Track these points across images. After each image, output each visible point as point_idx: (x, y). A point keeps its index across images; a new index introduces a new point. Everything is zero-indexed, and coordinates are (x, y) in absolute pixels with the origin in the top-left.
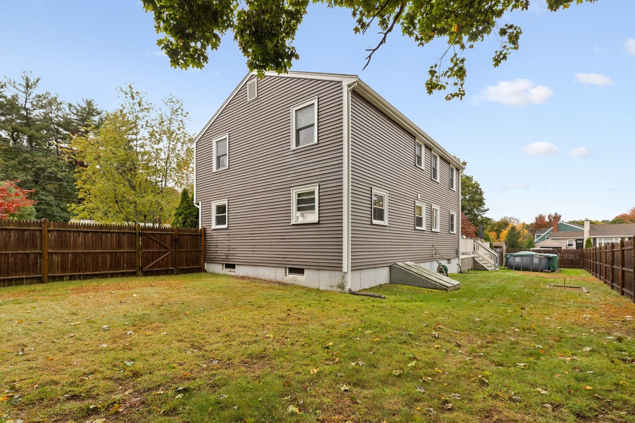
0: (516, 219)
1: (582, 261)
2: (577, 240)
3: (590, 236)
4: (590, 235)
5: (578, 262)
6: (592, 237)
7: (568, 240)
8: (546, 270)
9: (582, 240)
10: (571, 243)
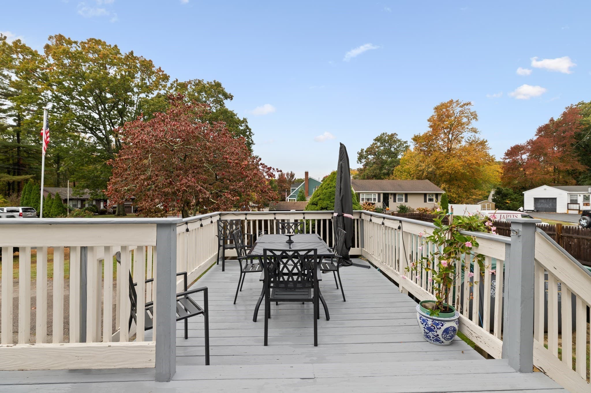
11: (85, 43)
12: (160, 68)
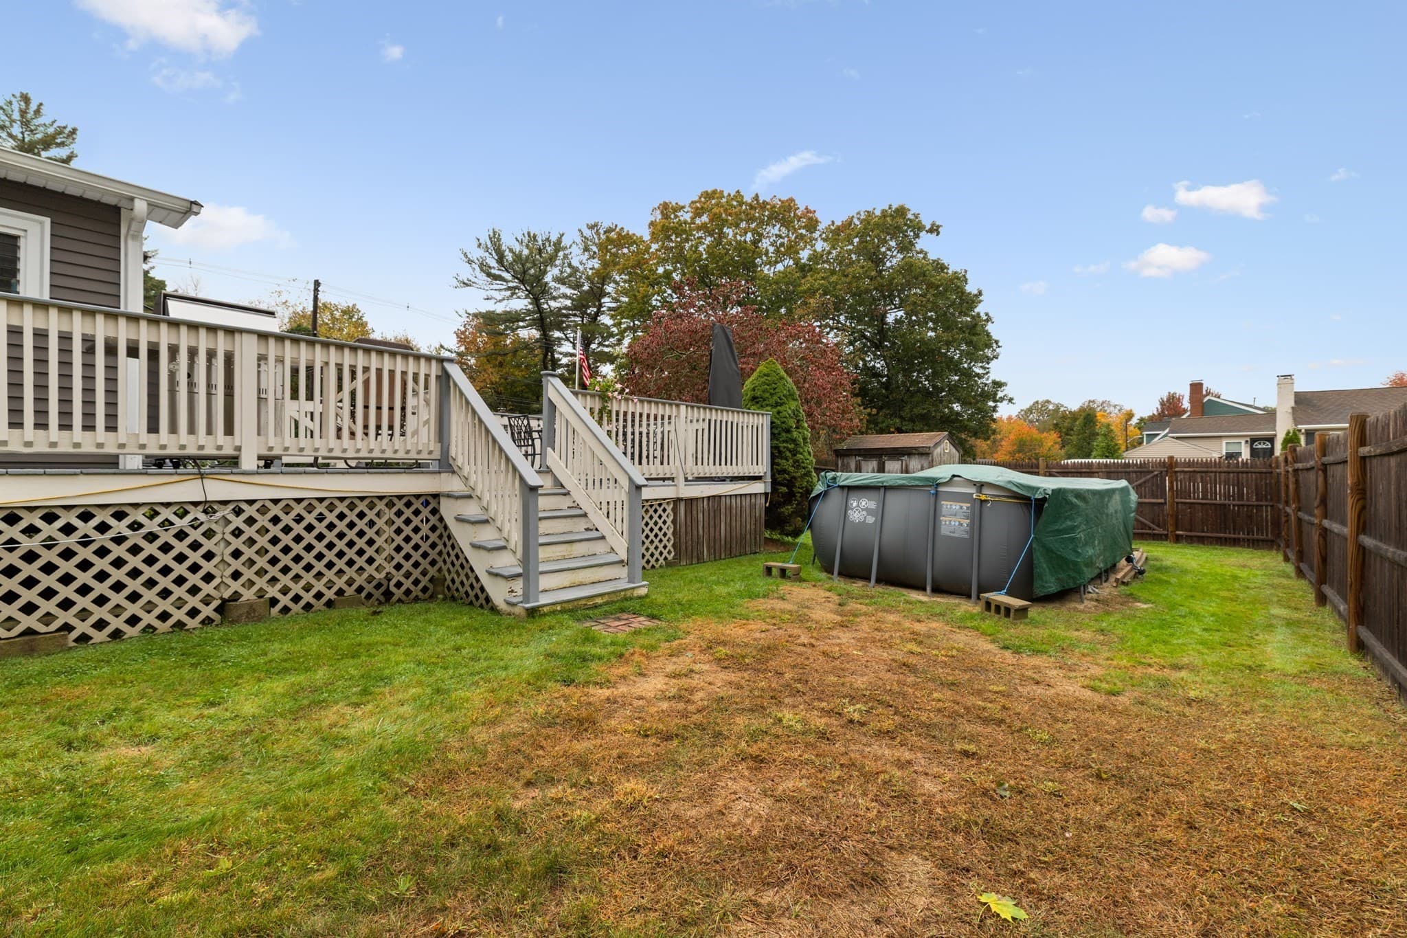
0: (1115, 406)
1: (1267, 514)
2: (1254, 440)
3: (1296, 425)
4: (1296, 422)
5: (1250, 517)
6: (1303, 427)
7: (1224, 442)
8: (1000, 597)
9: (1271, 440)
10: (1233, 450)
11: (695, 202)
12: (806, 208)
